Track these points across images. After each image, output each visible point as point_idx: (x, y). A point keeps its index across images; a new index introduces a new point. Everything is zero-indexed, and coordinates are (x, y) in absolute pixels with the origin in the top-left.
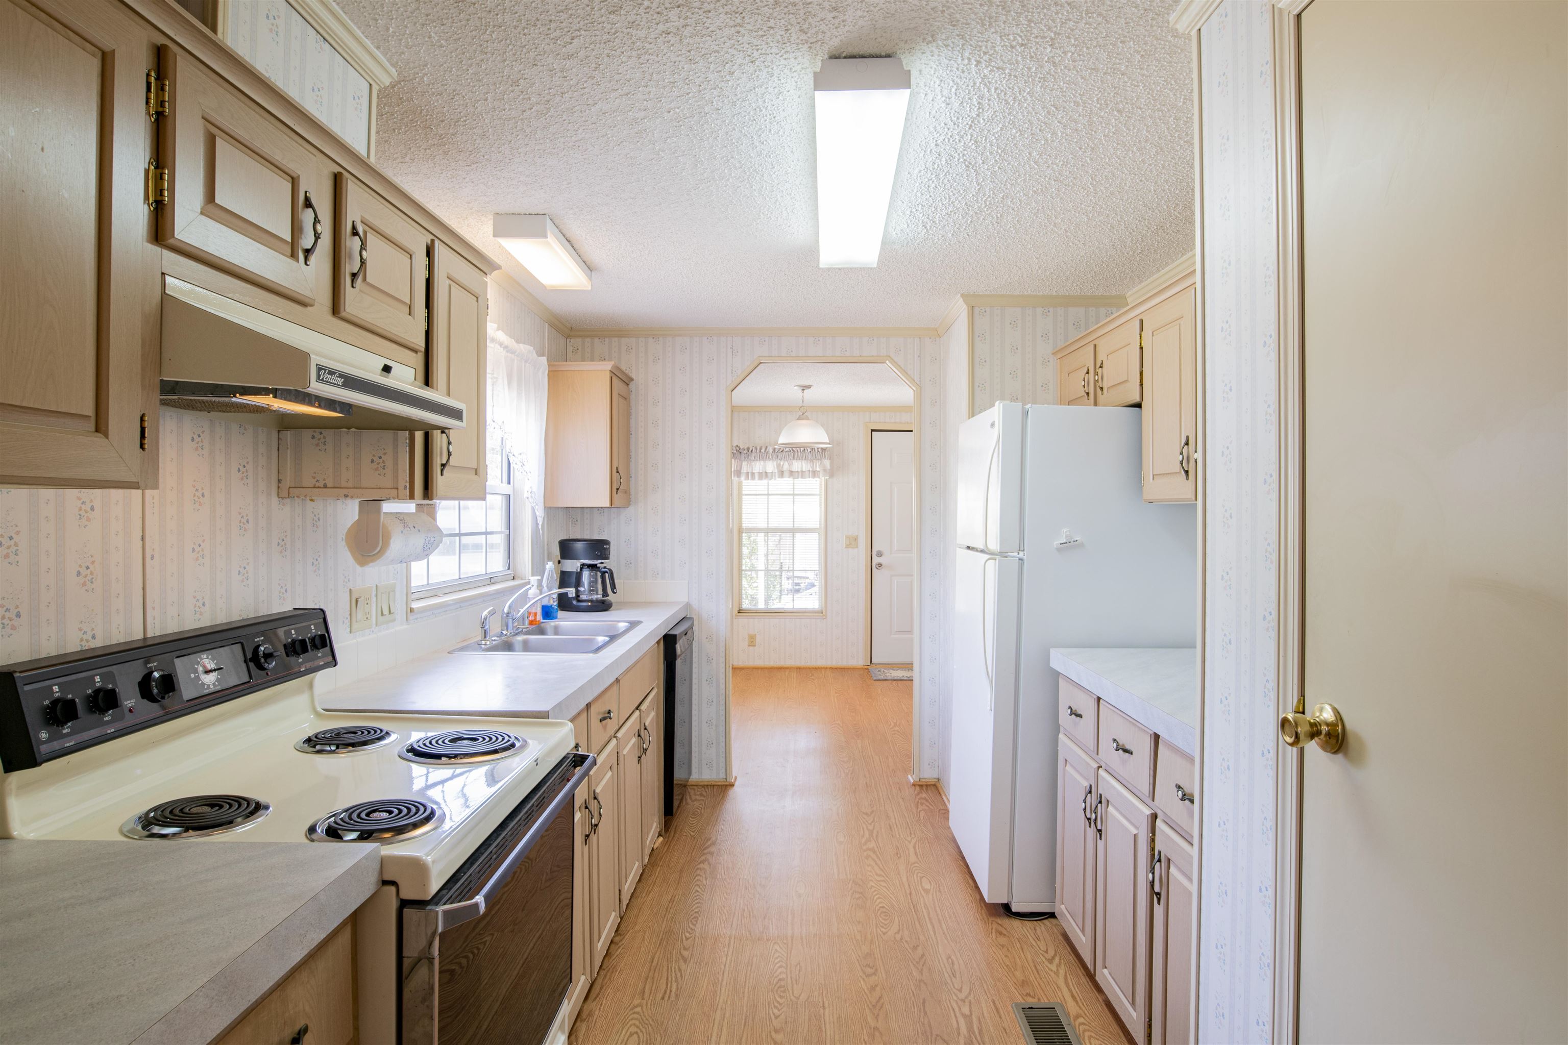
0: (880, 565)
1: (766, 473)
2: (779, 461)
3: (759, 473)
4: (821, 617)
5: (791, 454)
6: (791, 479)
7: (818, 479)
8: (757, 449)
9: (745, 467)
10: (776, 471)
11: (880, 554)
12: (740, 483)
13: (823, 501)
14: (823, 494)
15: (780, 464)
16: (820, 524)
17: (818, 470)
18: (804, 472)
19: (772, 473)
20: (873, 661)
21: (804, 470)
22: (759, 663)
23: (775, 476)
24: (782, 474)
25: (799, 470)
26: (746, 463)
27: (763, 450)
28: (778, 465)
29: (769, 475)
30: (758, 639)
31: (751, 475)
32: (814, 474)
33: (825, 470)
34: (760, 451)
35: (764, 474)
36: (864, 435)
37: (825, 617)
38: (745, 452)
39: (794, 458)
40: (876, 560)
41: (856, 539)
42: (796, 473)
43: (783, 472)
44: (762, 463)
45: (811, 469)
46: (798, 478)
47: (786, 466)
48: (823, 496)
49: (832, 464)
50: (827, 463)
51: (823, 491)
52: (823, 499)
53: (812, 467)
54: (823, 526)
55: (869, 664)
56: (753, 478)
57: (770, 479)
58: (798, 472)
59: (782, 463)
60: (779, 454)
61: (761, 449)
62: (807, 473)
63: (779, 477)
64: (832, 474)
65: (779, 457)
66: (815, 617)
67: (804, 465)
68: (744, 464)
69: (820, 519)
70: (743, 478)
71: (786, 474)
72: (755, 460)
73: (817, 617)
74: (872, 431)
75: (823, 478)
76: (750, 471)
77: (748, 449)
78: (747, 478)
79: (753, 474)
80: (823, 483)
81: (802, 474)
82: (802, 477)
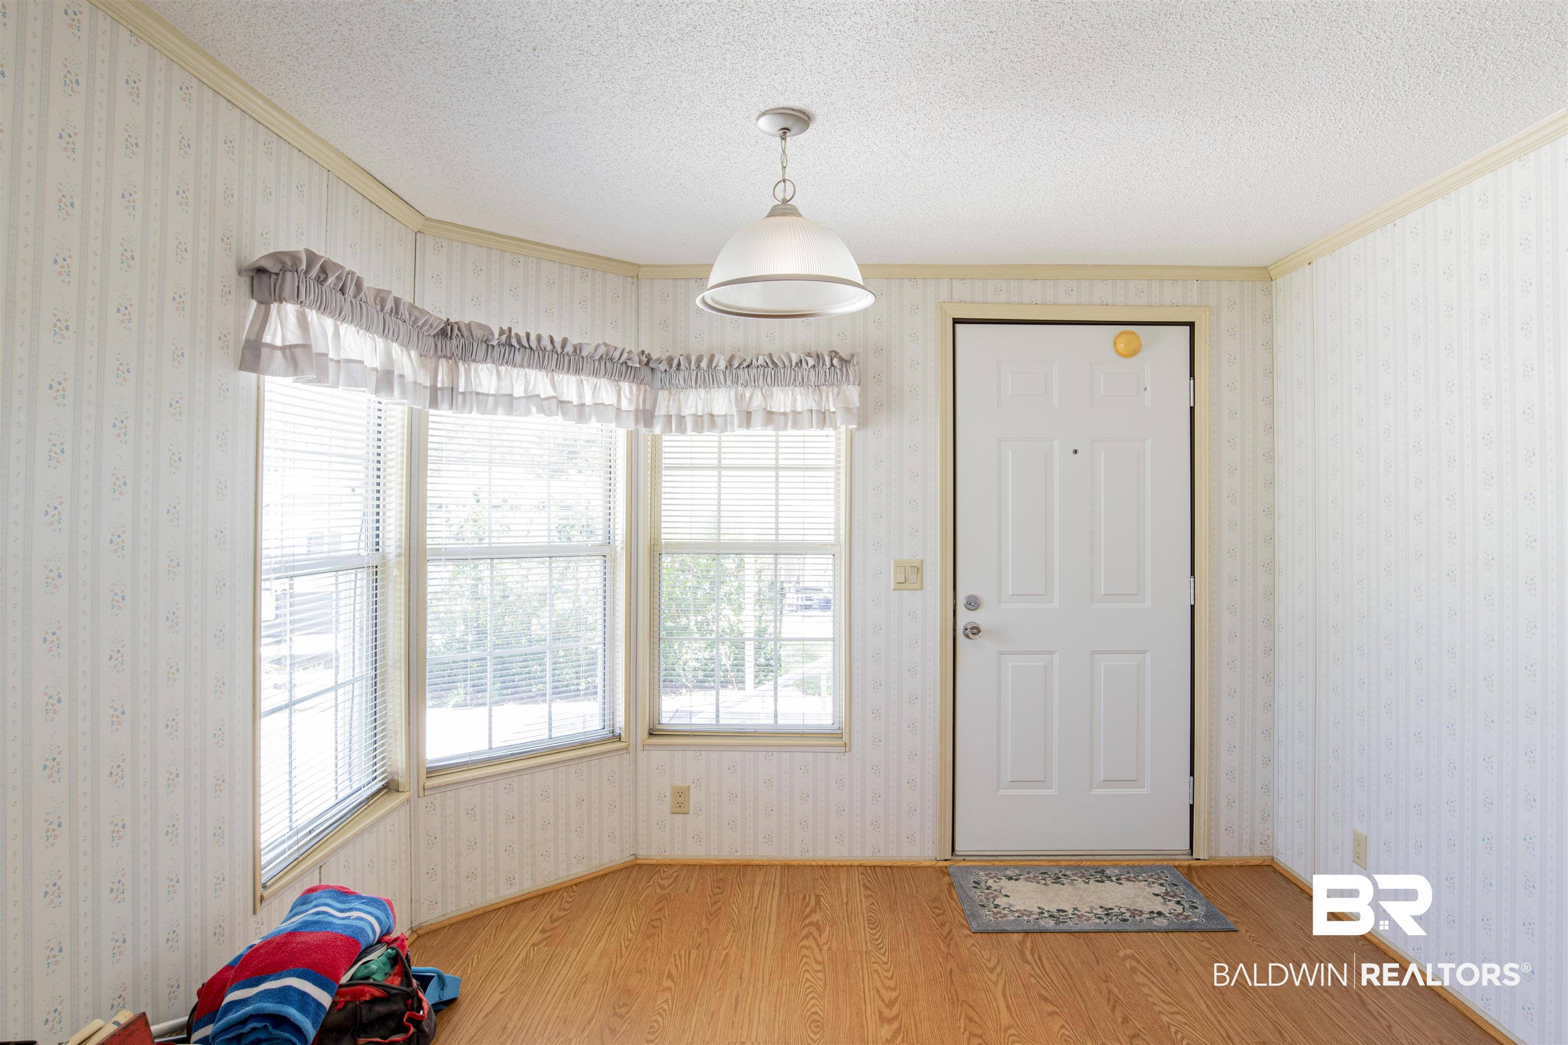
0: (974, 631)
1: (712, 416)
2: (740, 389)
3: (695, 416)
4: (838, 749)
5: (769, 371)
6: (770, 431)
7: (831, 432)
8: (690, 363)
9: (664, 403)
10: (734, 411)
11: (973, 604)
12: (656, 442)
13: (843, 482)
14: (843, 465)
15: (743, 396)
16: (837, 534)
17: (833, 409)
18: (800, 413)
19: (726, 415)
20: (957, 848)
21: (799, 410)
22: (695, 852)
23: (732, 424)
24: (747, 418)
25: (788, 410)
26: (666, 392)
27: (704, 364)
28: (740, 399)
29: (719, 421)
30: (696, 797)
31: (677, 422)
32: (823, 418)
33: (848, 410)
34: (698, 367)
35: (706, 419)
36: (940, 330)
37: (847, 747)
38: (663, 366)
39: (775, 382)
40: (965, 617)
41: (919, 569)
42: (782, 417)
43: (749, 413)
44: (702, 391)
45: (814, 408)
46: (785, 427)
47: (757, 401)
48: (843, 471)
49: (863, 396)
50: (853, 393)
51: (843, 459)
52: (843, 477)
53: (818, 403)
54: (842, 538)
55: (949, 856)
56: (682, 429)
57: (722, 431)
58: (785, 414)
59: (748, 395)
60: (741, 372)
61: (699, 360)
62: (806, 416)
63: (740, 426)
64: (863, 418)
65: (741, 381)
66: (824, 749)
67: (799, 398)
68: (663, 395)
69: (837, 523)
70: (657, 430)
71: (757, 418)
72: (687, 386)
73: (831, 749)
74: (956, 321)
75: (843, 429)
76: (673, 412)
77: (670, 360)
78: (668, 428)
79: (681, 418)
80: (843, 441)
81: (795, 418)
82: (795, 425)
